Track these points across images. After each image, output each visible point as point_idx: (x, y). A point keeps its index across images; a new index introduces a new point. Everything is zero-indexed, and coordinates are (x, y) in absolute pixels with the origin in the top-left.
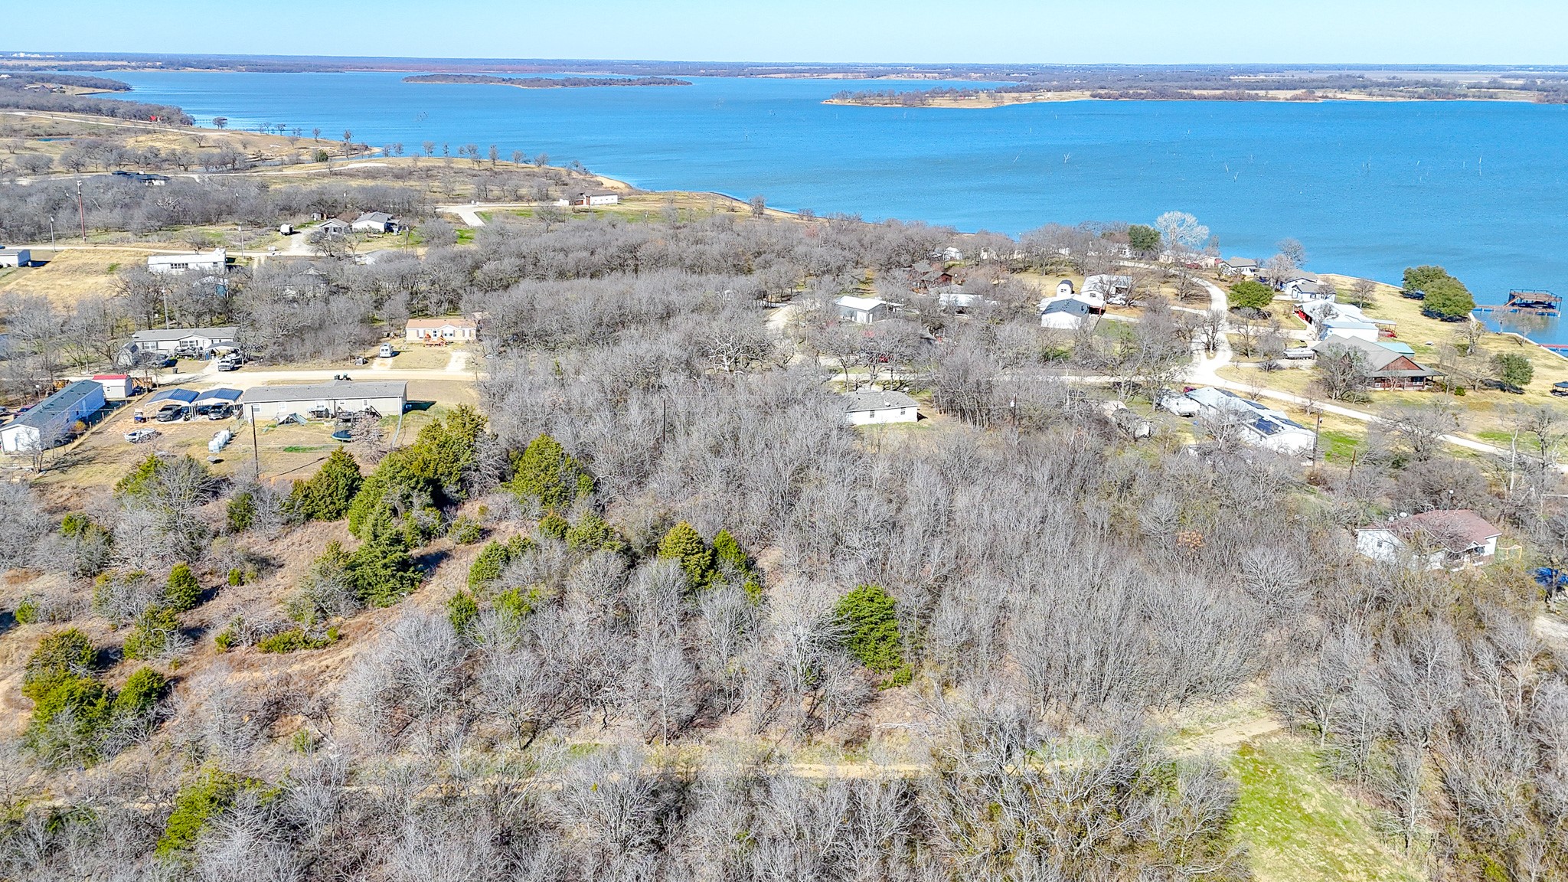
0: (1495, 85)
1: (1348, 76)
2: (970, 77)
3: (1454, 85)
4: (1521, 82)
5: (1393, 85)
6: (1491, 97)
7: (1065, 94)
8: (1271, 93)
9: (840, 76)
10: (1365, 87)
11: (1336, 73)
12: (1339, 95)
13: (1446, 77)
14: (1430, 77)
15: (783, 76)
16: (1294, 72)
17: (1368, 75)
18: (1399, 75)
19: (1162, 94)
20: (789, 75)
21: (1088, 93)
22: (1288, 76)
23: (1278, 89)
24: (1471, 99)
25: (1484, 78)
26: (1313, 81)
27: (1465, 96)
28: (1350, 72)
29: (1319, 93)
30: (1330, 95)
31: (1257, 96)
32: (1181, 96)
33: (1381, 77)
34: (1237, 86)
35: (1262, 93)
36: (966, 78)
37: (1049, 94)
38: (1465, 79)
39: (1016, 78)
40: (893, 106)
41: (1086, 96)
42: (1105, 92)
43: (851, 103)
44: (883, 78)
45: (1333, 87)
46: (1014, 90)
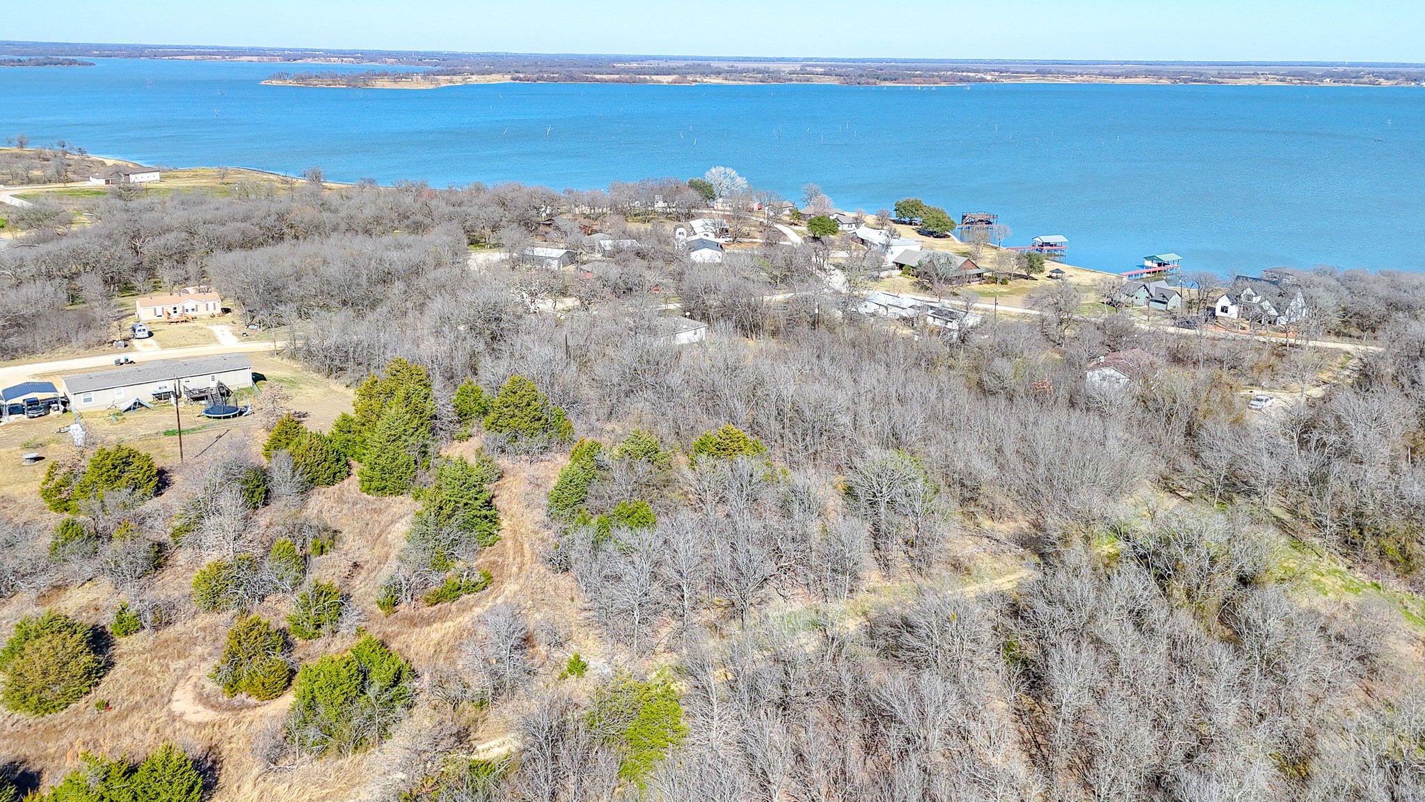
0: (803, 71)
1: (699, 65)
2: (386, 62)
3: (779, 72)
4: (820, 70)
5: (731, 72)
6: (808, 81)
7: (488, 77)
8: (655, 78)
9: (255, 59)
10: (720, 73)
11: (690, 63)
12: (705, 80)
13: (773, 66)
14: (761, 66)
15: (193, 57)
16: (659, 62)
17: (714, 64)
18: (736, 64)
19: (572, 78)
20: (199, 57)
21: (508, 77)
22: (663, 64)
23: (657, 74)
24: (795, 82)
25: (797, 67)
26: (679, 68)
27: (791, 80)
28: (700, 62)
29: (690, 78)
30: (698, 79)
31: (645, 81)
32: (587, 80)
33: (724, 65)
34: (627, 71)
35: (648, 77)
36: (383, 62)
37: (474, 78)
38: (787, 68)
39: (429, 64)
40: (338, 86)
41: (507, 79)
42: (521, 76)
43: (293, 83)
44: (300, 61)
45: (696, 73)
46: (440, 73)
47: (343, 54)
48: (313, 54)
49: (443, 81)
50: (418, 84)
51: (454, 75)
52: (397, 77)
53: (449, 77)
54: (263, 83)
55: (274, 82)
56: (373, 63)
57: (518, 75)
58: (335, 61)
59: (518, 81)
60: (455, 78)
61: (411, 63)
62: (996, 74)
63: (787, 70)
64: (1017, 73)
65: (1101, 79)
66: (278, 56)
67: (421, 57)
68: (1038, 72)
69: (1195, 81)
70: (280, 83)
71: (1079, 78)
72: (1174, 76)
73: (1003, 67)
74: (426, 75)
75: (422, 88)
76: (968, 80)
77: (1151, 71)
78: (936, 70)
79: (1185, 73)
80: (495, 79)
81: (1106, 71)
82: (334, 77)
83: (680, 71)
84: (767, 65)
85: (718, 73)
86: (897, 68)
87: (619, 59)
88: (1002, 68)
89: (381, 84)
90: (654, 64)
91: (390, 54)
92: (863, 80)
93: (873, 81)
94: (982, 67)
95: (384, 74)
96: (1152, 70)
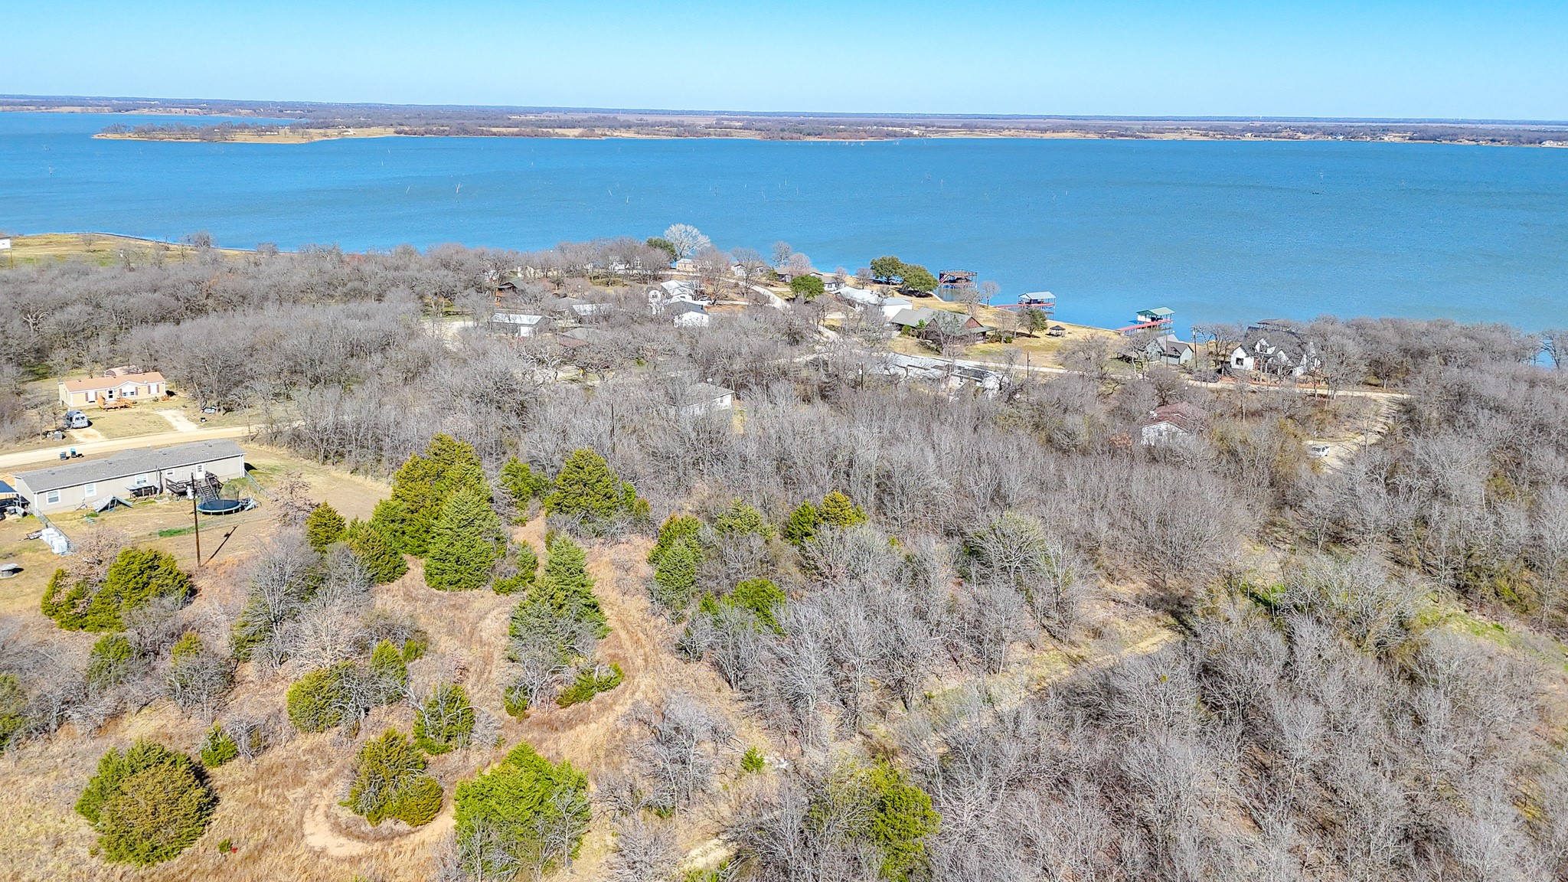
0: (719, 125)
1: (604, 118)
2: (240, 113)
3: (694, 125)
4: (738, 124)
5: (641, 126)
6: (727, 135)
7: (367, 131)
8: (557, 130)
10: (630, 127)
11: (595, 115)
12: (615, 134)
13: (687, 120)
14: (675, 119)
16: (559, 114)
17: (621, 117)
18: (645, 117)
19: (466, 132)
21: (391, 130)
22: (563, 117)
23: (560, 127)
25: (712, 121)
26: (583, 120)
27: (709, 134)
28: (605, 115)
29: (598, 131)
30: (608, 133)
31: (548, 135)
32: (482, 133)
33: (632, 118)
34: (527, 124)
35: (551, 130)
37: (351, 131)
38: (702, 121)
39: (292, 115)
40: (189, 140)
41: (390, 132)
42: (406, 129)
43: (134, 137)
44: (133, 112)
45: (603, 127)
46: (309, 126)
47: (185, 104)
48: (148, 104)
49: (316, 135)
50: (285, 138)
51: (327, 127)
52: (260, 131)
53: (322, 131)
54: (96, 137)
55: (110, 136)
56: (223, 115)
57: (402, 128)
58: (178, 112)
59: (402, 135)
60: (329, 131)
61: (270, 115)
62: (922, 128)
63: (703, 124)
64: (943, 127)
65: (1030, 134)
66: (106, 106)
67: (282, 108)
68: (964, 126)
69: (1122, 136)
70: (117, 137)
71: (1006, 132)
72: (1101, 130)
73: (928, 121)
74: (294, 128)
75: (293, 142)
76: (895, 135)
77: (1077, 126)
78: (860, 124)
79: (1111, 127)
80: (376, 132)
81: (1033, 126)
82: (183, 129)
83: (586, 124)
84: (681, 118)
85: (628, 126)
86: (819, 122)
87: (512, 111)
88: (927, 123)
89: (241, 138)
90: (554, 116)
91: (242, 105)
92: (786, 134)
93: (795, 135)
94: (907, 121)
95: (243, 127)
96: (1078, 124)
